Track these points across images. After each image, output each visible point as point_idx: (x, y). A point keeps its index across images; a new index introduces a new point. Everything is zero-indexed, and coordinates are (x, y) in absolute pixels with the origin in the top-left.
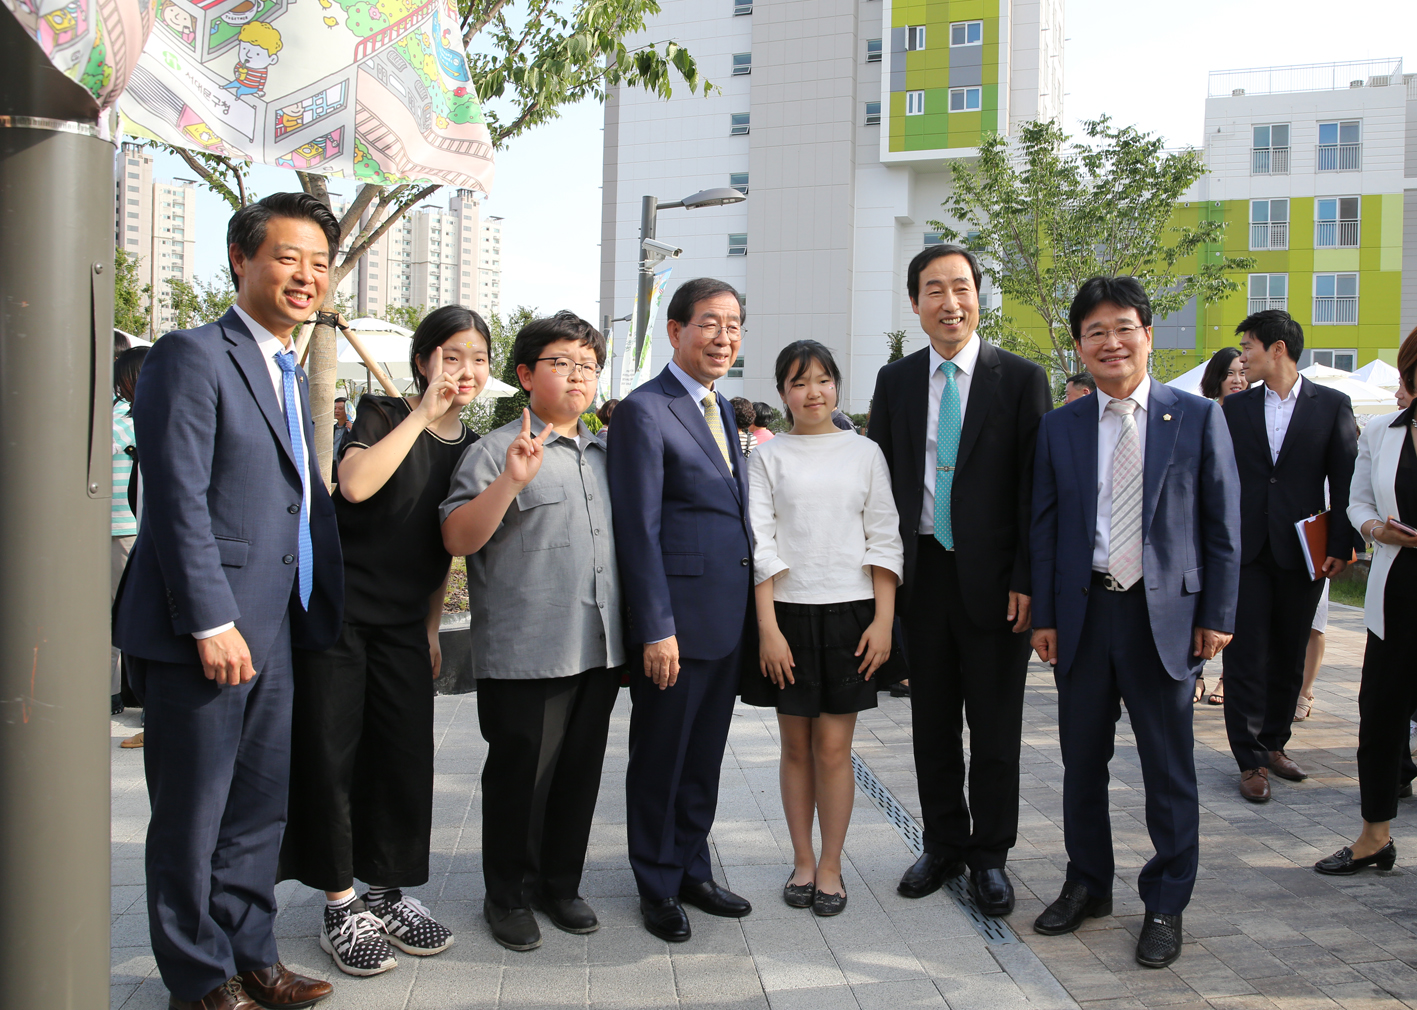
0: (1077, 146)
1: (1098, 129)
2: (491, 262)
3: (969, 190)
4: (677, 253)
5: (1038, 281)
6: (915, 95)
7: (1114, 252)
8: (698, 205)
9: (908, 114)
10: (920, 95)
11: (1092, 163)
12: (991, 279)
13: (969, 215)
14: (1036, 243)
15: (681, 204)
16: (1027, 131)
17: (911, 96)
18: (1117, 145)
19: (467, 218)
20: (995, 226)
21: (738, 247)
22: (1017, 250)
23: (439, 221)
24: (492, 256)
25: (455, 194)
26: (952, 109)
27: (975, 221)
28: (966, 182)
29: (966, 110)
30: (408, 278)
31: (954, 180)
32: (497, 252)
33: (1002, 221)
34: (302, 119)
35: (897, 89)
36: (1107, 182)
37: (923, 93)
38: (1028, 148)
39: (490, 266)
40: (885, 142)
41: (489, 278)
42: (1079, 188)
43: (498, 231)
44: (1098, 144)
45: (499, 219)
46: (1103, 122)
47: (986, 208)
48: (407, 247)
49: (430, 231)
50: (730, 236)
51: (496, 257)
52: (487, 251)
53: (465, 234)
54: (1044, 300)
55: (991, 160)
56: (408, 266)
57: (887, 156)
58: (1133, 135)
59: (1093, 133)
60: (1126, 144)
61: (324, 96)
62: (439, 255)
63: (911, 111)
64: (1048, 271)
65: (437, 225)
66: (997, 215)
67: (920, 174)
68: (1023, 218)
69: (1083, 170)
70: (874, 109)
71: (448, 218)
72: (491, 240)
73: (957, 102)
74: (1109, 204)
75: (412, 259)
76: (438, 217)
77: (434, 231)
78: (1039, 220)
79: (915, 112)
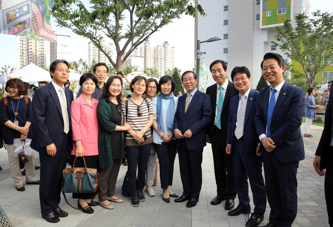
0: (310, 20)
1: (317, 14)
2: (172, 57)
3: (281, 33)
4: (205, 53)
5: (300, 55)
6: (269, 11)
7: (322, 46)
8: (210, 41)
9: (267, 16)
10: (270, 11)
11: (315, 23)
12: (287, 55)
13: (281, 40)
14: (299, 45)
15: (206, 41)
16: (297, 17)
17: (268, 12)
18: (323, 17)
19: (167, 48)
20: (288, 42)
21: (226, 51)
22: (294, 48)
23: (161, 49)
24: (172, 56)
25: (164, 43)
26: (278, 14)
27: (283, 41)
28: (280, 31)
29: (282, 14)
30: (155, 61)
31: (277, 31)
32: (173, 55)
33: (290, 40)
34: (16, 16)
35: (264, 10)
36: (320, 28)
37: (271, 11)
38: (297, 21)
39: (172, 58)
40: (261, 23)
41: (172, 61)
42: (312, 30)
43: (173, 50)
44: (316, 18)
45: (173, 48)
46: (318, 12)
47: (285, 38)
48: (154, 55)
49: (159, 51)
50: (224, 48)
51: (173, 56)
52: (171, 55)
53: (166, 51)
54: (301, 60)
55: (287, 25)
56: (155, 59)
57: (261, 27)
58: (327, 14)
59: (315, 15)
60: (325, 17)
61: (22, 8)
62: (161, 56)
63: (268, 15)
64: (303, 52)
65: (161, 50)
66: (289, 39)
67: (270, 31)
68: (296, 39)
69: (313, 25)
70: (258, 16)
71: (163, 48)
72: (172, 52)
73: (280, 12)
74: (320, 34)
75: (156, 57)
76: (161, 48)
77: (160, 51)
78: (300, 40)
79: (269, 16)
